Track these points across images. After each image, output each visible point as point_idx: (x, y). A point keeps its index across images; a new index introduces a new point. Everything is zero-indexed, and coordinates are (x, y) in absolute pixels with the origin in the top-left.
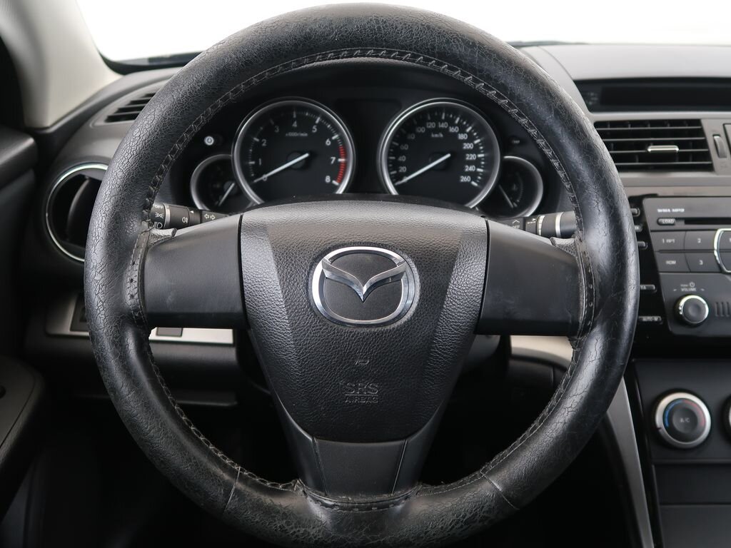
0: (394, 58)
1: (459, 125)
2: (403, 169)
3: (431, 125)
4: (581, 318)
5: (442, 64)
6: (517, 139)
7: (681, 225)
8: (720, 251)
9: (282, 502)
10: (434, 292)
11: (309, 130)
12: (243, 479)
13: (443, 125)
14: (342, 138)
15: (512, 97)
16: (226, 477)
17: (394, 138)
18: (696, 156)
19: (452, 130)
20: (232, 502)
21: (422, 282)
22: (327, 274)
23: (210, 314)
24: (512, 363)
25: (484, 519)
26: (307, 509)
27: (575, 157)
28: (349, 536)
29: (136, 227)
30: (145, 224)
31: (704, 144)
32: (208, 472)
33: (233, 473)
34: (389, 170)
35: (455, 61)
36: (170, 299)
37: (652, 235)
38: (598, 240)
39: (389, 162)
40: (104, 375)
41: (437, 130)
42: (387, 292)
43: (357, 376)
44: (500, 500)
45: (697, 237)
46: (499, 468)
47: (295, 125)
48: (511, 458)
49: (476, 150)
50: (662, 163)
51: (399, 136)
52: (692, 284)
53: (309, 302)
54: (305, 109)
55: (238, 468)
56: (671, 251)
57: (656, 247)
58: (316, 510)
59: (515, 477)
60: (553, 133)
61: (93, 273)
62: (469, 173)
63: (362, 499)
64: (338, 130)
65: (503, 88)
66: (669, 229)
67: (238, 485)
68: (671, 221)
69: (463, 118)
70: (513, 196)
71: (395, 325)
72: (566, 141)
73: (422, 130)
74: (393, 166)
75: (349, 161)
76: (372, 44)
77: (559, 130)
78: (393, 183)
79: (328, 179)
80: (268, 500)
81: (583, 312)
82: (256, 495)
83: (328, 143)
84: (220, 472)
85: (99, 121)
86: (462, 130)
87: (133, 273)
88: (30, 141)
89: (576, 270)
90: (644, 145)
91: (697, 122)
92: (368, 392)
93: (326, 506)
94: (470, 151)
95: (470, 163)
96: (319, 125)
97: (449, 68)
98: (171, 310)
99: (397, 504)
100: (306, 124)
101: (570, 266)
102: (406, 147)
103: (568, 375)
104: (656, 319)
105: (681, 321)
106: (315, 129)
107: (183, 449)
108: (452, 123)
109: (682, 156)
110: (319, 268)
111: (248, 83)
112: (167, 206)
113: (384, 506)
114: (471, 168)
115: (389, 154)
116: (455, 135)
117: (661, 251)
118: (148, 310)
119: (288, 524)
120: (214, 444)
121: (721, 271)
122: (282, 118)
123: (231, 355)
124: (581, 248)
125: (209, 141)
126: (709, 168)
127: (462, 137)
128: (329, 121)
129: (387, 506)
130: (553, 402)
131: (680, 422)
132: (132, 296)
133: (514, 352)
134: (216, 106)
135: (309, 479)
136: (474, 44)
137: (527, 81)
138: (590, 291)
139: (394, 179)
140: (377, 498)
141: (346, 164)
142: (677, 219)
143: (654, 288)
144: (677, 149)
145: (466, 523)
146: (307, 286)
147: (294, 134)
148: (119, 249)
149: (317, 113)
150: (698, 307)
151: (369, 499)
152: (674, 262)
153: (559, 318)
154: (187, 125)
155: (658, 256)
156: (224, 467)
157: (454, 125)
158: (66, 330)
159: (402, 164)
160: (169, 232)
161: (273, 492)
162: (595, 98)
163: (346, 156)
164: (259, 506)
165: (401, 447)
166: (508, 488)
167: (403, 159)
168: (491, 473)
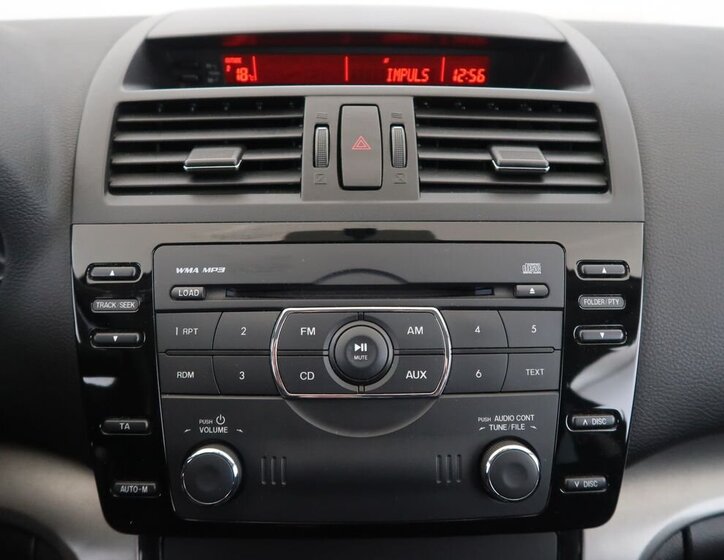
7: (217, 299)
8: (282, 353)
31: (296, 144)
37: (158, 318)
52: (220, 419)
56: (189, 352)
57: (163, 343)
66: (187, 308)
68: (196, 291)
104: (145, 487)
109: (249, 167)
117: (170, 351)
121: (278, 393)
126: (294, 187)
142: (209, 288)
143: (147, 425)
152: (191, 375)
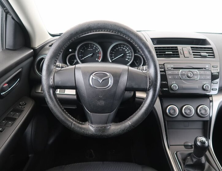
0: (108, 32)
1: (126, 47)
2: (113, 57)
3: (119, 48)
4: (148, 87)
5: (118, 33)
6: (138, 50)
7: (173, 69)
8: (181, 75)
9: (84, 126)
10: (116, 82)
11: (93, 49)
12: (75, 121)
13: (122, 48)
14: (100, 50)
15: (133, 40)
16: (72, 121)
17: (111, 50)
18: (176, 55)
19: (124, 49)
20: (73, 126)
21: (114, 79)
22: (93, 77)
23: (68, 86)
24: (136, 99)
25: (126, 130)
26: (89, 128)
27: (147, 53)
28: (98, 133)
29: (53, 67)
30: (55, 67)
31: (178, 52)
32: (68, 120)
33: (73, 120)
34: (110, 57)
35: (121, 32)
36: (60, 83)
37: (166, 71)
38: (152, 71)
39: (110, 56)
40: (46, 99)
41: (121, 49)
42: (106, 81)
43: (99, 99)
44: (130, 126)
45: (176, 72)
46: (130, 119)
47: (90, 47)
48: (133, 117)
49: (129, 53)
50: (169, 56)
51: (112, 50)
52: (175, 82)
53: (89, 83)
54: (92, 44)
55: (74, 119)
56: (170, 75)
58: (91, 128)
59: (133, 121)
60: (142, 48)
61: (43, 77)
62: (128, 58)
63: (101, 125)
64: (99, 49)
65: (131, 38)
66: (170, 70)
67: (74, 122)
68: (170, 68)
69: (126, 46)
70: (137, 63)
71: (108, 89)
72: (145, 49)
73: (117, 49)
74: (111, 56)
75: (101, 55)
76: (103, 29)
77: (143, 47)
78: (111, 60)
79: (97, 59)
80: (80, 126)
81: (148, 86)
82: (78, 124)
83: (97, 51)
84: (70, 119)
85: (47, 46)
86: (126, 49)
87: (52, 77)
88: (32, 50)
89: (147, 77)
90: (165, 52)
91: (177, 47)
92: (102, 103)
93: (93, 127)
94: (128, 53)
95: (128, 56)
96: (95, 47)
97: (120, 34)
98: (60, 85)
99: (108, 127)
100: (92, 47)
101: (146, 77)
102: (114, 52)
103: (145, 100)
104: (167, 89)
105: (172, 90)
106: (94, 48)
107: (62, 114)
108: (124, 47)
110: (91, 76)
111: (77, 37)
112: (60, 64)
113: (105, 127)
114: (128, 57)
115: (110, 54)
116: (125, 50)
117: (168, 75)
118: (55, 85)
119: (85, 130)
120: (69, 114)
121: (181, 79)
122: (87, 46)
123: (75, 97)
124: (148, 73)
125: (70, 50)
126: (179, 57)
127: (126, 50)
128: (97, 47)
129: (106, 127)
130: (142, 105)
131: (172, 112)
132: (52, 82)
133: (136, 97)
134: (70, 42)
135: (90, 122)
136: (125, 29)
137: (136, 37)
138: (150, 82)
139: (111, 59)
140: (104, 125)
141: (101, 56)
144: (172, 53)
145: (123, 131)
146: (89, 80)
147: (90, 49)
148: (49, 72)
149: (94, 45)
150: (176, 87)
151: (102, 126)
152: (171, 77)
153: (143, 87)
154: (64, 46)
155: (167, 76)
156: (71, 119)
157: (124, 48)
158: (40, 91)
159: (113, 56)
160: (60, 69)
161: (82, 124)
162: (155, 42)
163: (101, 54)
164: (78, 127)
165: (109, 115)
166: (132, 124)
167: (113, 55)
168: (128, 120)
